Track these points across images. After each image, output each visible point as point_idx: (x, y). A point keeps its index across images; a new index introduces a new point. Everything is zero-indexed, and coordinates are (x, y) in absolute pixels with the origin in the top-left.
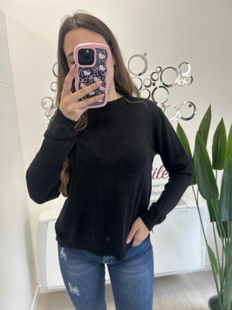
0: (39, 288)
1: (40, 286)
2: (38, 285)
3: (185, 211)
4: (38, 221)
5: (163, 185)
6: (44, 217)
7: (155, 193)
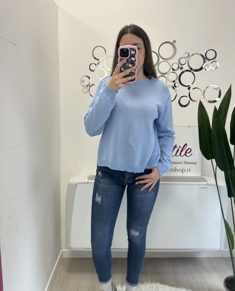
0: (63, 251)
1: (63, 250)
2: (62, 249)
3: (206, 188)
4: (69, 183)
5: (185, 163)
6: (74, 180)
7: (177, 170)
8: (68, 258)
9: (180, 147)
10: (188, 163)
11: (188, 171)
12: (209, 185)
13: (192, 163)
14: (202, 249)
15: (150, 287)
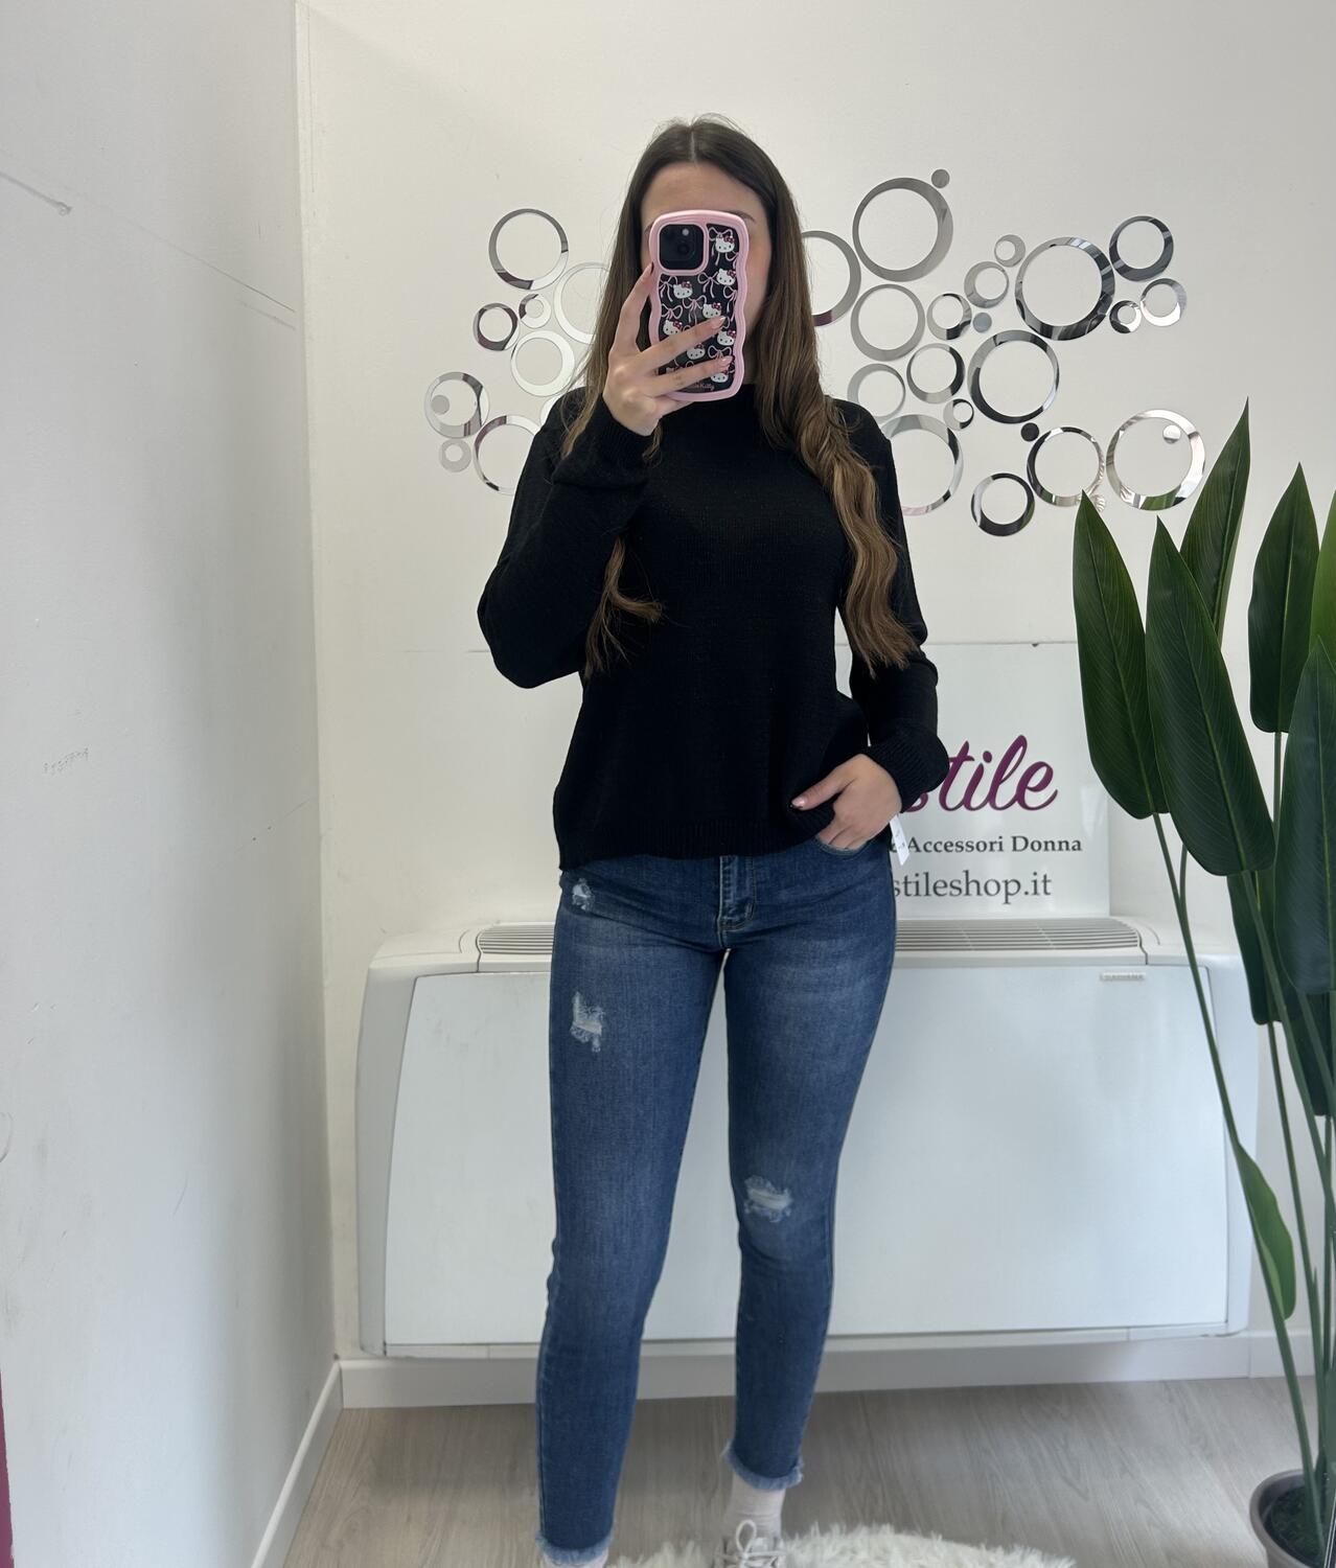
0: (341, 1371)
1: (345, 1364)
2: (336, 1357)
3: (1135, 978)
4: (369, 971)
5: (1021, 843)
6: (396, 959)
7: (978, 883)
8: (372, 1411)
9: (988, 757)
10: (1036, 846)
11: (1036, 893)
12: (1152, 965)
13: (1057, 846)
14: (1128, 1327)
15: (842, 1553)
